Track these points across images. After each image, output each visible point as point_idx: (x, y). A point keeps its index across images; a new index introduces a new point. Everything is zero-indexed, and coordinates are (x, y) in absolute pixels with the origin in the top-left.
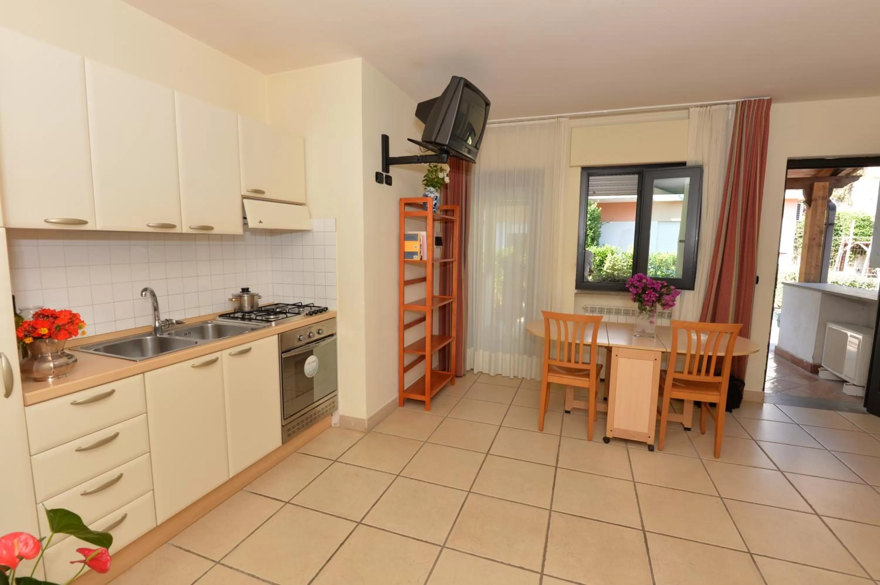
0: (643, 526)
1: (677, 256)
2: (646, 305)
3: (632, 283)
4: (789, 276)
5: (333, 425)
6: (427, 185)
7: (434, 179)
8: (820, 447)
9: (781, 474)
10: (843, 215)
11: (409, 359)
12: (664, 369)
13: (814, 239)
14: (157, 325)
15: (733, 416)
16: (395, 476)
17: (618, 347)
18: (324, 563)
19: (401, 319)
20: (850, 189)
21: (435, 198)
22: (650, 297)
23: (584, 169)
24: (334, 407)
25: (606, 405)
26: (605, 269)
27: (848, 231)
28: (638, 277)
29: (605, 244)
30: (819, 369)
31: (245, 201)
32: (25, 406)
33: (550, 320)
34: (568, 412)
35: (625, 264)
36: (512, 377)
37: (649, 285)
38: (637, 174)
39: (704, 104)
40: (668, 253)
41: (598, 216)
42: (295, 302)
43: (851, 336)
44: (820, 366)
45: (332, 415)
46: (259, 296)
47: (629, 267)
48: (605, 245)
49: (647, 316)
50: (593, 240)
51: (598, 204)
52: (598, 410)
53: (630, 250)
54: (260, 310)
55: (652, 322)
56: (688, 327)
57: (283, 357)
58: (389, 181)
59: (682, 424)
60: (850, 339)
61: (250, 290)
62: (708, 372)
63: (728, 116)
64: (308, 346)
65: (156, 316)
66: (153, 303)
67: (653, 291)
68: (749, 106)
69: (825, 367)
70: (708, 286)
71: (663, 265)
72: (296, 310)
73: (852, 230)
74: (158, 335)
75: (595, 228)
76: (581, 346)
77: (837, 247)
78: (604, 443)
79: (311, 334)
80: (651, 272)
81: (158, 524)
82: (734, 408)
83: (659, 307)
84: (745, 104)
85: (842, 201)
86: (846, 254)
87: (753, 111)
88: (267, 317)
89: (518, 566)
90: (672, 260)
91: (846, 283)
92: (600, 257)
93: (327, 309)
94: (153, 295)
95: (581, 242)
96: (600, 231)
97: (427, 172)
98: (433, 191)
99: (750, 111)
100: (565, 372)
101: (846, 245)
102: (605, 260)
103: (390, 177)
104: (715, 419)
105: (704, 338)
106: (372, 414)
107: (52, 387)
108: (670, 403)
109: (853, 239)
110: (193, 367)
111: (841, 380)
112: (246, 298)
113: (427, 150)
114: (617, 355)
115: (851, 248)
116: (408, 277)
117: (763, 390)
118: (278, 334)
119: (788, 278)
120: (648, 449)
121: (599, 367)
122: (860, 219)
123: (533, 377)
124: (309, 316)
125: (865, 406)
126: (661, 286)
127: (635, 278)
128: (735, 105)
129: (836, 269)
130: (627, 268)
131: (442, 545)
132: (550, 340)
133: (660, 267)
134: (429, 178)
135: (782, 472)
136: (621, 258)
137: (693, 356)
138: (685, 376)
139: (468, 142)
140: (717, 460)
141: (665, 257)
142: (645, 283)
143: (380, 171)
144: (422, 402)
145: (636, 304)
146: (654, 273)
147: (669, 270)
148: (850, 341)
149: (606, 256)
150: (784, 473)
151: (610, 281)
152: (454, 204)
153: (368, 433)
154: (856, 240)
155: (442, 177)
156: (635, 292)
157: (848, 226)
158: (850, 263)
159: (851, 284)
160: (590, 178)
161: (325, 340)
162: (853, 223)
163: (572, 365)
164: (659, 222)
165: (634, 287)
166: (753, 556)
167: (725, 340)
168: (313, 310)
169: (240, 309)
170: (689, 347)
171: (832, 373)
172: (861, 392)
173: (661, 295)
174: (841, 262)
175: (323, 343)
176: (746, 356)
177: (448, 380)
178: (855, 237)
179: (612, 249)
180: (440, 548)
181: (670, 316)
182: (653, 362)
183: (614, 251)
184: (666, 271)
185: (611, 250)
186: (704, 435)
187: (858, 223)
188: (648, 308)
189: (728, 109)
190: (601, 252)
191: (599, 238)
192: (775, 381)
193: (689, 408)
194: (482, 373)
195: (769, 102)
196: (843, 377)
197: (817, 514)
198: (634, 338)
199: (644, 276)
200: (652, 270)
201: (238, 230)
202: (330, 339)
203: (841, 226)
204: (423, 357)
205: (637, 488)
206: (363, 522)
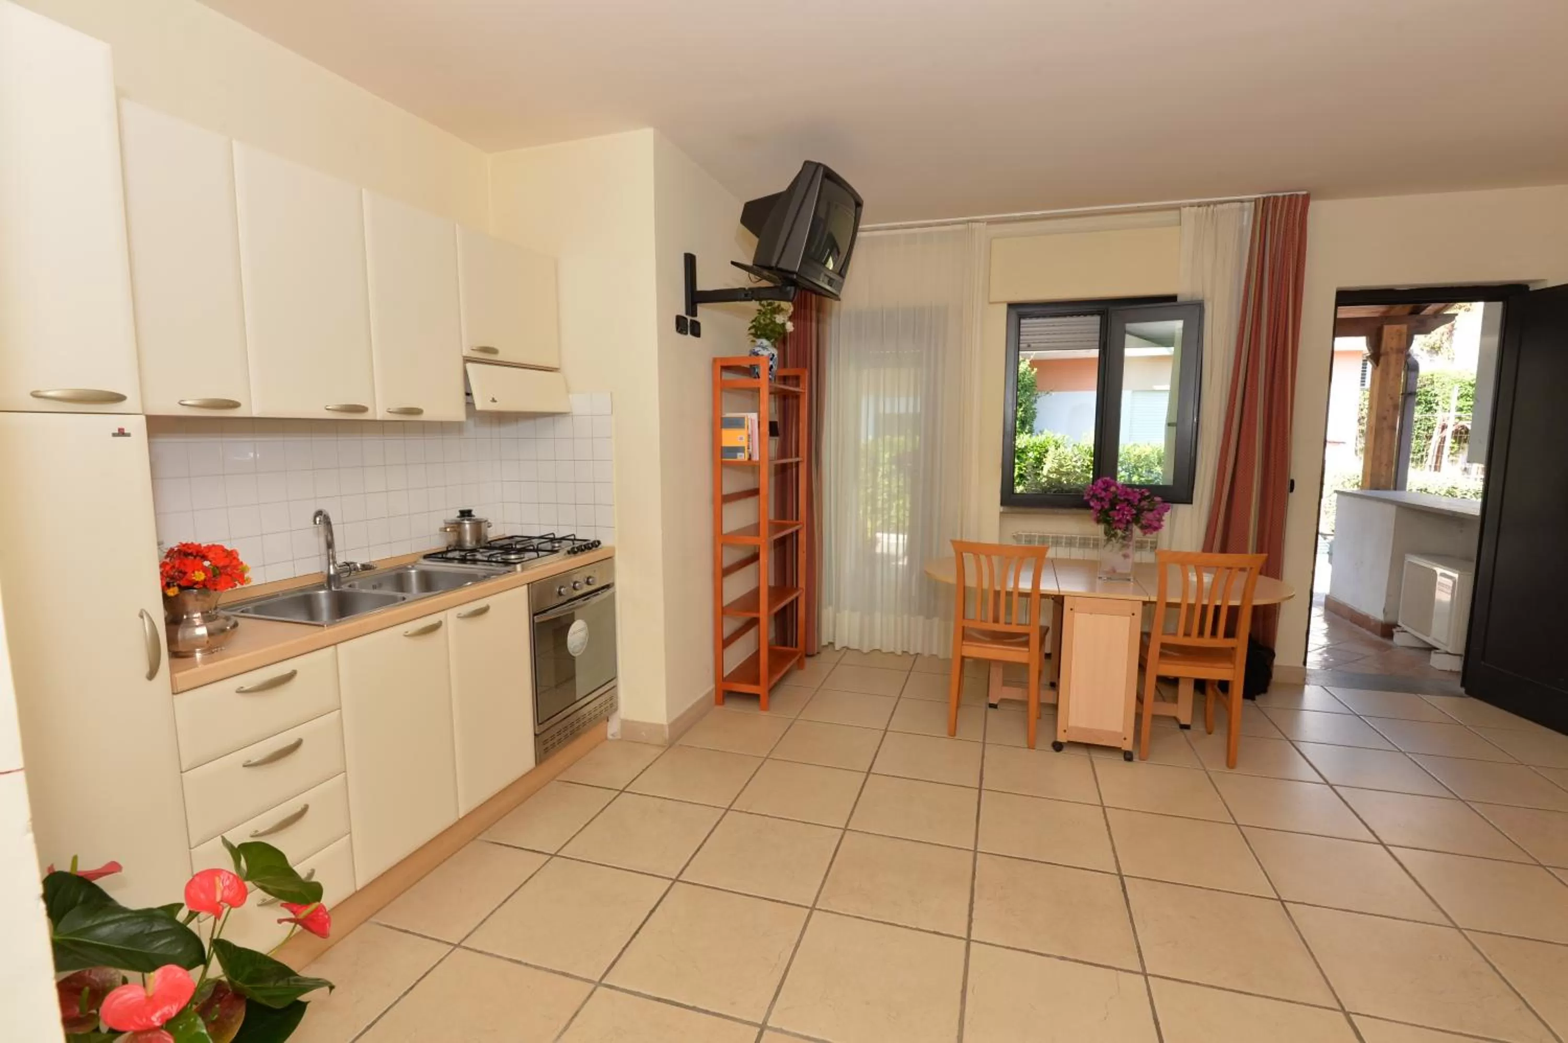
0: (1119, 869)
1: (1165, 448)
2: (1116, 528)
3: (1094, 493)
4: (1349, 480)
5: (610, 737)
6: (756, 336)
7: (767, 325)
8: (1391, 747)
9: (1330, 789)
10: (1439, 376)
11: (730, 626)
12: (1146, 630)
13: (1385, 418)
14: (332, 572)
15: (1257, 706)
16: (724, 811)
17: (1075, 596)
18: (629, 938)
19: (717, 558)
20: (1451, 332)
21: (771, 356)
22: (1123, 514)
23: (1011, 306)
24: (612, 705)
25: (1055, 693)
26: (1045, 472)
27: (1448, 403)
28: (1104, 483)
29: (1043, 431)
30: (1394, 630)
31: (469, 365)
32: (174, 694)
33: (964, 554)
34: (993, 706)
35: (1079, 464)
36: (899, 653)
37: (1121, 495)
38: (1099, 314)
39: (1203, 202)
40: (1149, 444)
41: (1033, 383)
42: (543, 534)
43: (1443, 575)
44: (1395, 625)
45: (608, 721)
46: (489, 523)
47: (1084, 468)
48: (1045, 432)
49: (1118, 545)
50: (1024, 423)
51: (1030, 362)
52: (1042, 701)
53: (1088, 439)
54: (490, 546)
55: (1126, 556)
56: (1184, 560)
57: (536, 621)
58: (696, 330)
59: (1175, 719)
60: (1439, 579)
61: (473, 513)
62: (1214, 633)
63: (1243, 221)
64: (573, 604)
65: (331, 557)
66: (327, 537)
67: (1128, 505)
68: (1275, 206)
69: (1403, 626)
70: (1213, 497)
71: (1141, 464)
72: (548, 546)
73: (1454, 403)
74: (333, 588)
75: (1027, 403)
76: (1015, 596)
77: (1430, 431)
78: (1053, 750)
79: (577, 585)
80: (1122, 476)
81: (358, 889)
82: (1258, 694)
83: (1137, 531)
84: (1269, 203)
85: (1437, 352)
86: (1444, 442)
87: (1281, 214)
88: (504, 557)
89: (932, 930)
90: (1156, 457)
91: (1440, 490)
92: (1036, 453)
93: (599, 543)
94: (327, 522)
95: (1009, 428)
96: (1035, 409)
97: (756, 315)
98: (766, 346)
99: (1276, 213)
100: (988, 639)
101: (1444, 427)
102: (1045, 457)
103: (698, 324)
104: (1228, 709)
105: (1207, 579)
106: (676, 715)
107: (201, 667)
108: (1156, 687)
109: (1456, 418)
110: (407, 636)
111: (1427, 646)
112: (467, 526)
113: (759, 278)
114: (1071, 609)
115: (1453, 432)
116: (728, 489)
117: (1305, 663)
118: (528, 584)
119: (1347, 484)
120: (1123, 759)
121: (1044, 631)
122: (1467, 383)
123: (935, 652)
124: (572, 555)
125: (1463, 685)
126: (1139, 497)
127: (1099, 485)
128: (1253, 203)
129: (1428, 467)
130: (1082, 471)
131: (810, 905)
132: (964, 587)
133: (1136, 468)
134: (760, 323)
135: (1331, 786)
136: (1071, 454)
137: (1191, 607)
138: (1181, 640)
139: (827, 266)
140: (1232, 771)
141: (1144, 452)
142: (1113, 493)
143: (682, 313)
144: (755, 697)
145: (1101, 528)
146: (1127, 478)
147: (1152, 472)
148: (1440, 583)
149: (1047, 451)
150: (1335, 787)
151: (1055, 492)
152: (797, 367)
153: (670, 747)
154: (1460, 418)
155: (782, 322)
156: (1099, 508)
157: (1447, 395)
158: (1452, 458)
159: (1448, 492)
160: (1023, 321)
161: (598, 594)
162: (1455, 389)
163: (1000, 627)
164: (1134, 392)
165: (1097, 499)
166: (1286, 904)
167: (1240, 581)
168: (577, 546)
169: (459, 545)
170: (1185, 594)
171: (1413, 636)
172: (1456, 664)
173: (1141, 511)
174: (1437, 457)
175: (595, 600)
176: (1276, 604)
177: (794, 661)
178: (1459, 414)
179: (1055, 438)
180: (808, 911)
181: (1154, 547)
182: (1129, 618)
183: (1059, 442)
184: (1147, 474)
185: (1054, 441)
186: (1212, 735)
187: (1464, 391)
188: (1119, 532)
189: (1242, 210)
190: (1037, 444)
191: (1033, 420)
192: (1324, 651)
193: (1186, 692)
194: (848, 648)
195: (1307, 198)
196: (1429, 640)
197: (1381, 843)
198: (1099, 582)
199: (1112, 481)
200: (1123, 473)
201: (457, 413)
202: (605, 593)
203: (1436, 395)
204: (754, 622)
205: (1108, 816)
206: (680, 879)
